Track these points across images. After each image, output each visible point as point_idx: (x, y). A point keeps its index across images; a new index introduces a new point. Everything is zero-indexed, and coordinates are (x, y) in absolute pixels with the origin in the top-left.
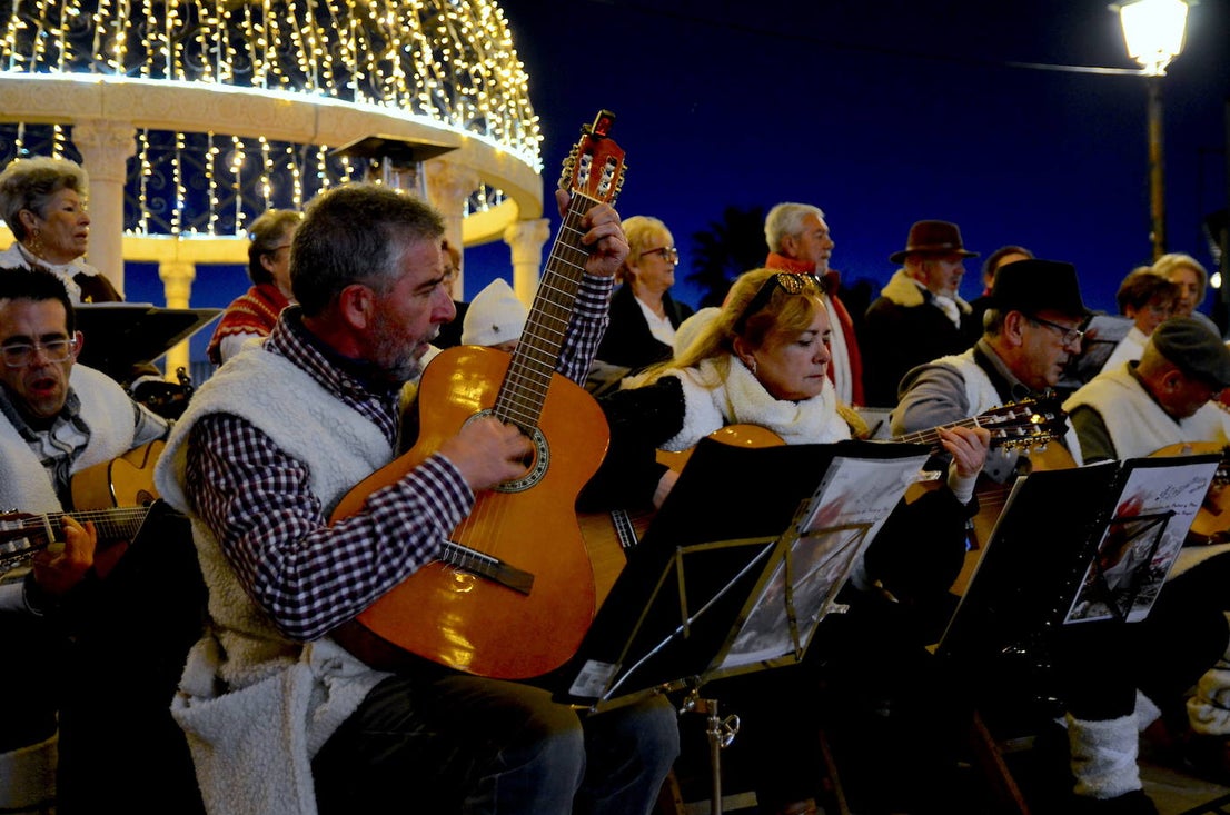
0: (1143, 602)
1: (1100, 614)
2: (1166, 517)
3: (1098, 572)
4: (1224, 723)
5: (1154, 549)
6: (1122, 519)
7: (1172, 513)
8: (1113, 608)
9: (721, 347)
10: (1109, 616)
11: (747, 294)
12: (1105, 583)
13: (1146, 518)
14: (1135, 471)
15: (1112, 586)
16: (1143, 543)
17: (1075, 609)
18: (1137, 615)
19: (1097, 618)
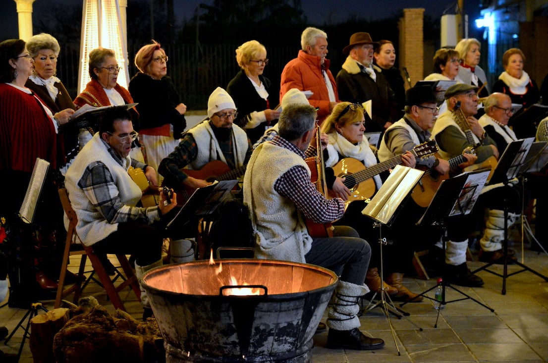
0: (469, 209)
1: (458, 213)
2: (476, 186)
3: (458, 202)
4: (495, 247)
5: (473, 194)
6: (465, 188)
7: (478, 185)
8: (461, 211)
9: (332, 129)
10: (460, 213)
11: (339, 110)
12: (460, 205)
13: (472, 187)
14: (470, 175)
15: (461, 205)
16: (471, 193)
17: (452, 212)
18: (467, 212)
19: (457, 214)
